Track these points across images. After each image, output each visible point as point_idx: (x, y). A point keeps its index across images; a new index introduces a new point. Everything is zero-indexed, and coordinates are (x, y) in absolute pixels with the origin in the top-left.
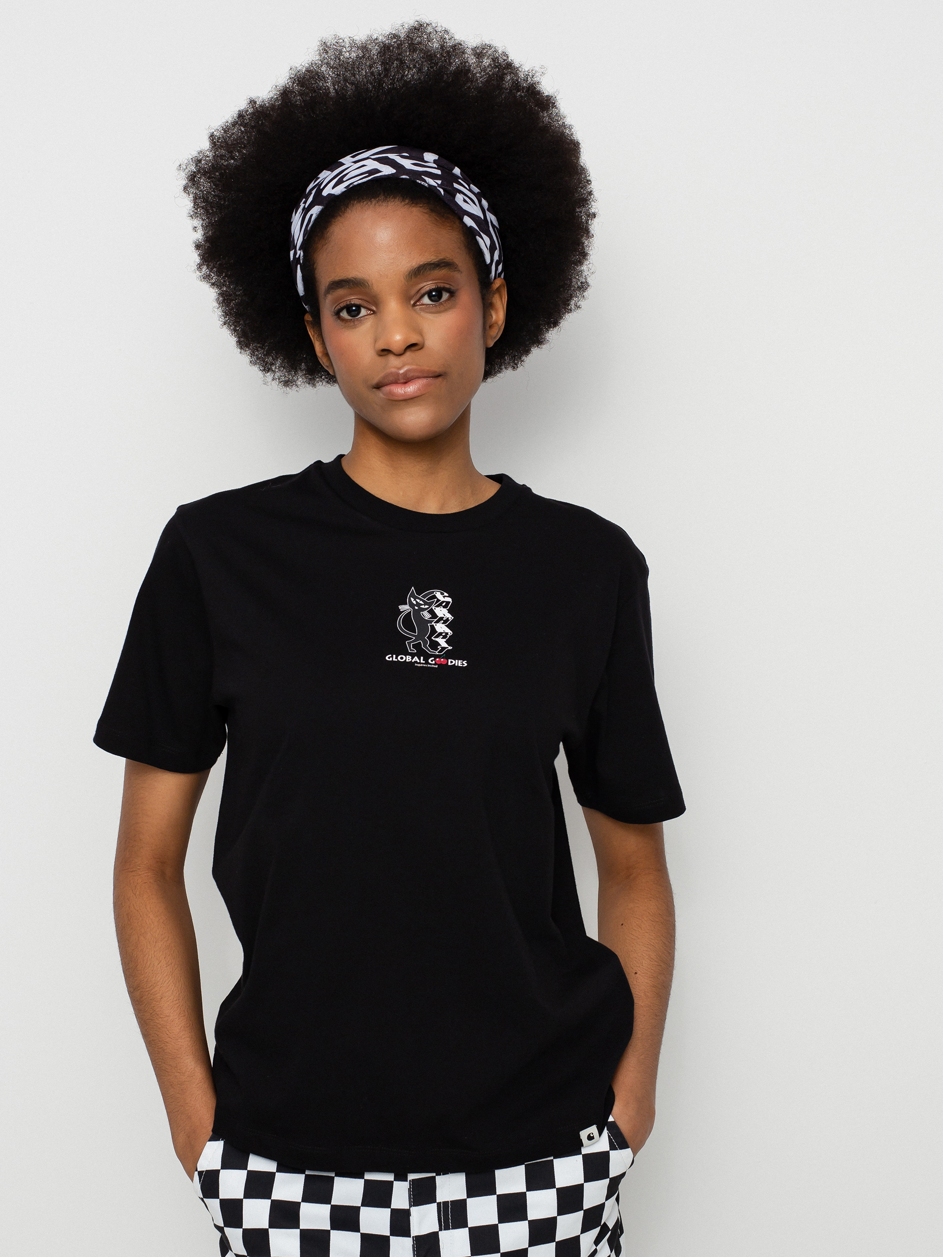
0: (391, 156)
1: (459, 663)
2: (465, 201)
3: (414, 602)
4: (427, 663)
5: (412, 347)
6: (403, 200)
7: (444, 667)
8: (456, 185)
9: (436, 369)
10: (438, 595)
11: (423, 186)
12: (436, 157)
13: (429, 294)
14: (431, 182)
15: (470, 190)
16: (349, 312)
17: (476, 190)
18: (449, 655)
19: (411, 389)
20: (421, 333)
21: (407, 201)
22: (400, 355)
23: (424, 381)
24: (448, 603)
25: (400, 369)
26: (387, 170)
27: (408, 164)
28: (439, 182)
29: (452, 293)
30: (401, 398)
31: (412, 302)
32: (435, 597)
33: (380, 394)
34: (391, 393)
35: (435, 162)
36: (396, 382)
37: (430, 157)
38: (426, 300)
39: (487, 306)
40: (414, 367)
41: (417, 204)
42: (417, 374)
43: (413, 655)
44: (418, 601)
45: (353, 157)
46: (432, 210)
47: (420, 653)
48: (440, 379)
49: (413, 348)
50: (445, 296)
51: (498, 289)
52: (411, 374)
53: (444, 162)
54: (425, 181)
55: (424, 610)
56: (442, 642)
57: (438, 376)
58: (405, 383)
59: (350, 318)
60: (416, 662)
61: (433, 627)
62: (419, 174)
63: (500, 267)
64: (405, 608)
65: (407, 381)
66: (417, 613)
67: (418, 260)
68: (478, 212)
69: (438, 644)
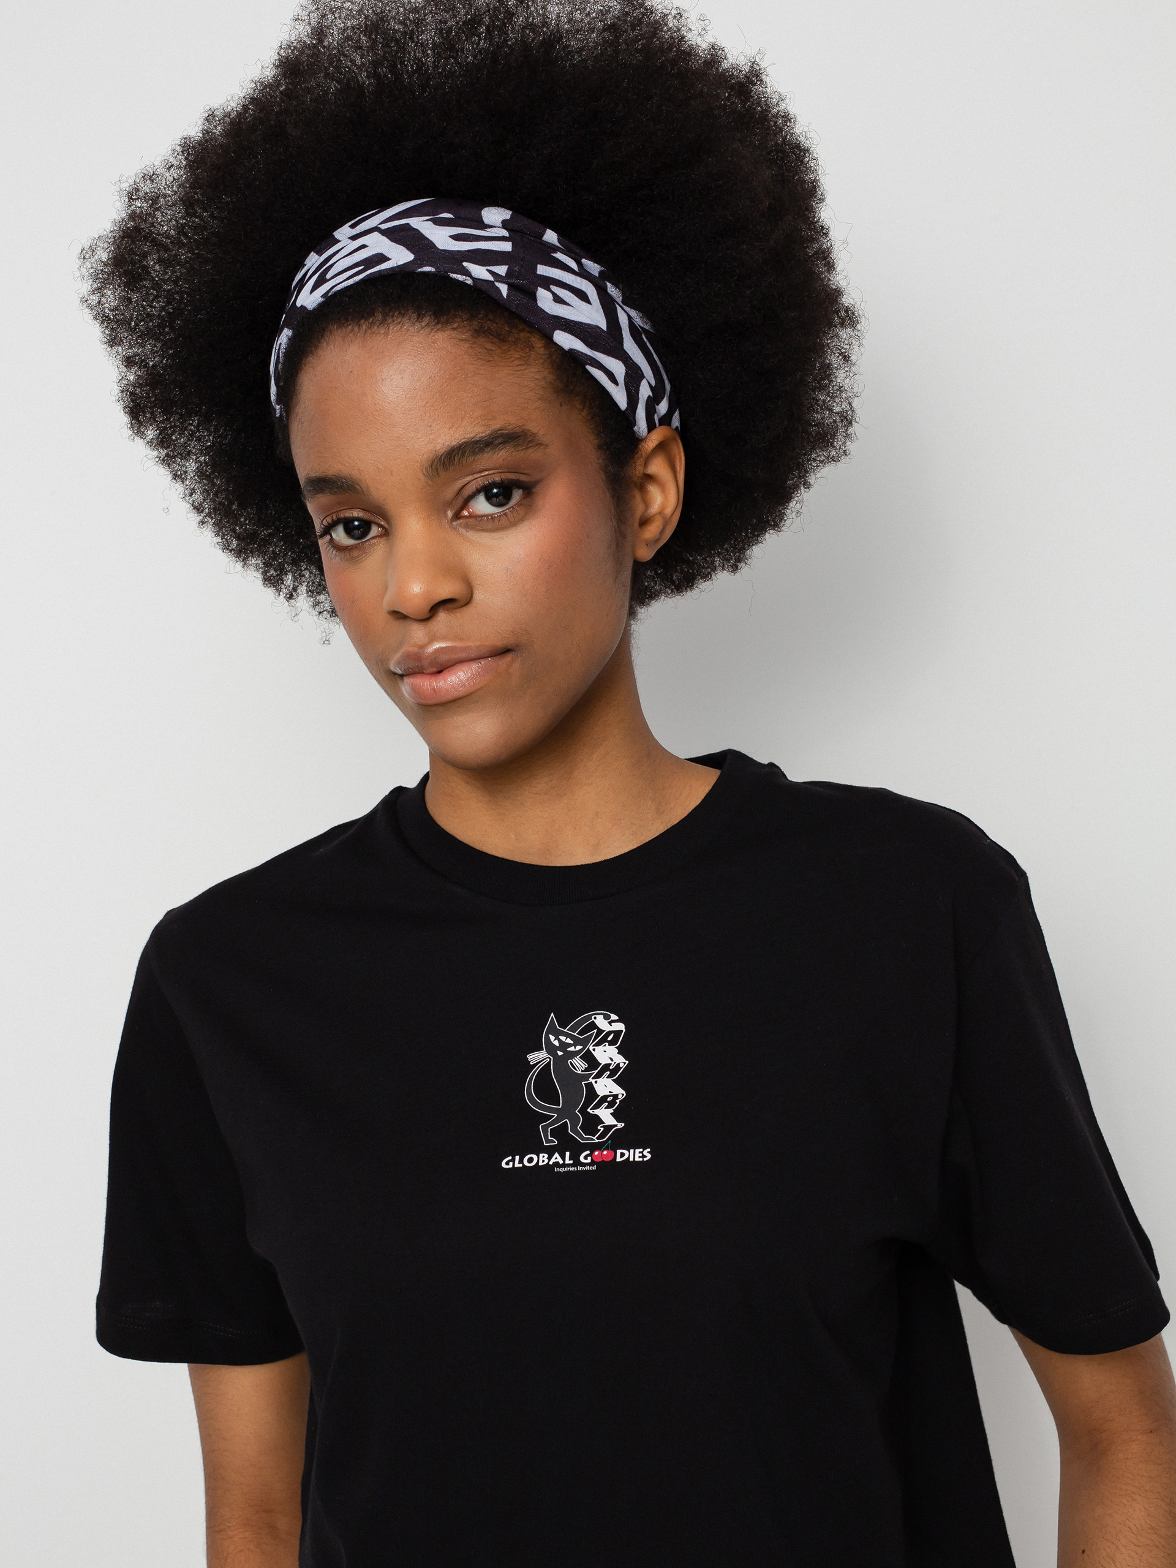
0: (417, 223)
1: (636, 1155)
2: (558, 300)
3: (556, 1043)
4: (577, 1163)
5: (446, 603)
6: (420, 317)
7: (608, 1167)
8: (543, 270)
9: (498, 642)
10: (600, 1022)
11: (463, 283)
12: (506, 214)
13: (486, 491)
14: (480, 272)
15: (583, 274)
16: (349, 531)
17: (594, 268)
18: (620, 1140)
19: (451, 684)
20: (463, 575)
21: (426, 320)
22: (423, 621)
23: (474, 666)
24: (617, 1033)
26: (399, 256)
27: (441, 237)
28: (502, 270)
29: (528, 489)
30: (433, 701)
31: (450, 514)
32: (593, 1026)
33: (404, 688)
34: (416, 690)
35: (505, 224)
36: (422, 673)
37: (495, 216)
38: (482, 506)
40: (452, 642)
41: (447, 322)
42: (463, 655)
43: (550, 1152)
44: (563, 1038)
45: (353, 227)
46: (479, 332)
47: (567, 1144)
48: (508, 658)
49: (449, 606)
50: (517, 495)
51: (657, 449)
52: (444, 658)
53: (525, 222)
54: (467, 273)
55: (575, 1054)
56: (606, 1115)
57: (505, 651)
58: (440, 672)
59: (350, 542)
60: (556, 1164)
61: (590, 1087)
62: (456, 259)
63: (663, 407)
64: (538, 1057)
65: (443, 668)
66: (562, 1063)
67: (447, 438)
68: (592, 315)
69: (598, 1120)
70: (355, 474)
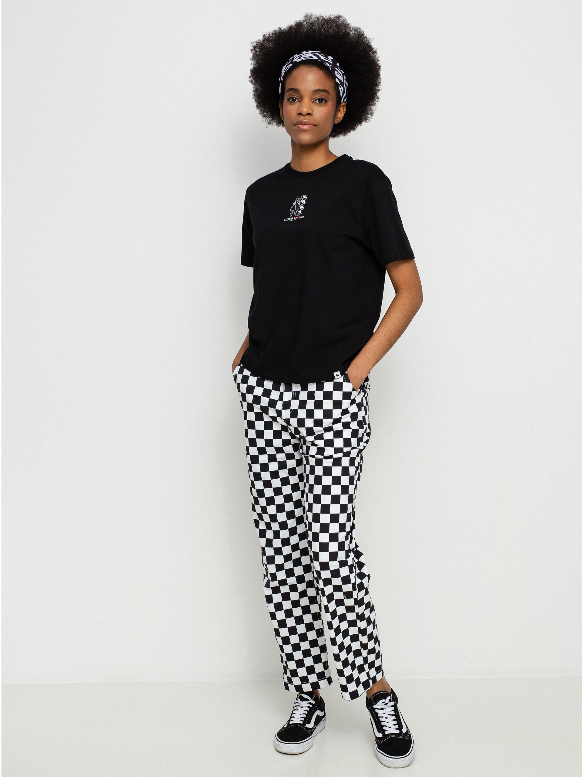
0: (318, 54)
2: (338, 74)
3: (297, 201)
5: (309, 114)
6: (317, 68)
8: (336, 68)
9: (315, 123)
12: (332, 58)
13: (319, 99)
14: (328, 65)
15: (341, 72)
16: (293, 100)
17: (343, 72)
19: (305, 127)
20: (313, 111)
22: (304, 116)
23: (310, 126)
25: (303, 120)
26: (315, 58)
27: (322, 58)
28: (331, 66)
29: (326, 101)
30: (301, 129)
31: (312, 101)
32: (303, 198)
33: (296, 127)
34: (299, 127)
35: (332, 60)
36: (301, 124)
37: (330, 58)
38: (317, 101)
39: (337, 110)
40: (308, 121)
41: (321, 70)
42: (309, 123)
43: (291, 218)
45: (306, 52)
46: (326, 73)
47: (293, 216)
48: (315, 127)
49: (309, 115)
50: (323, 102)
51: (343, 106)
52: (306, 123)
53: (335, 60)
54: (326, 64)
57: (315, 125)
58: (304, 125)
61: (299, 207)
62: (325, 62)
63: (345, 100)
64: (294, 203)
65: (305, 124)
67: (316, 88)
68: (341, 79)
69: (299, 212)
70: (300, 89)
